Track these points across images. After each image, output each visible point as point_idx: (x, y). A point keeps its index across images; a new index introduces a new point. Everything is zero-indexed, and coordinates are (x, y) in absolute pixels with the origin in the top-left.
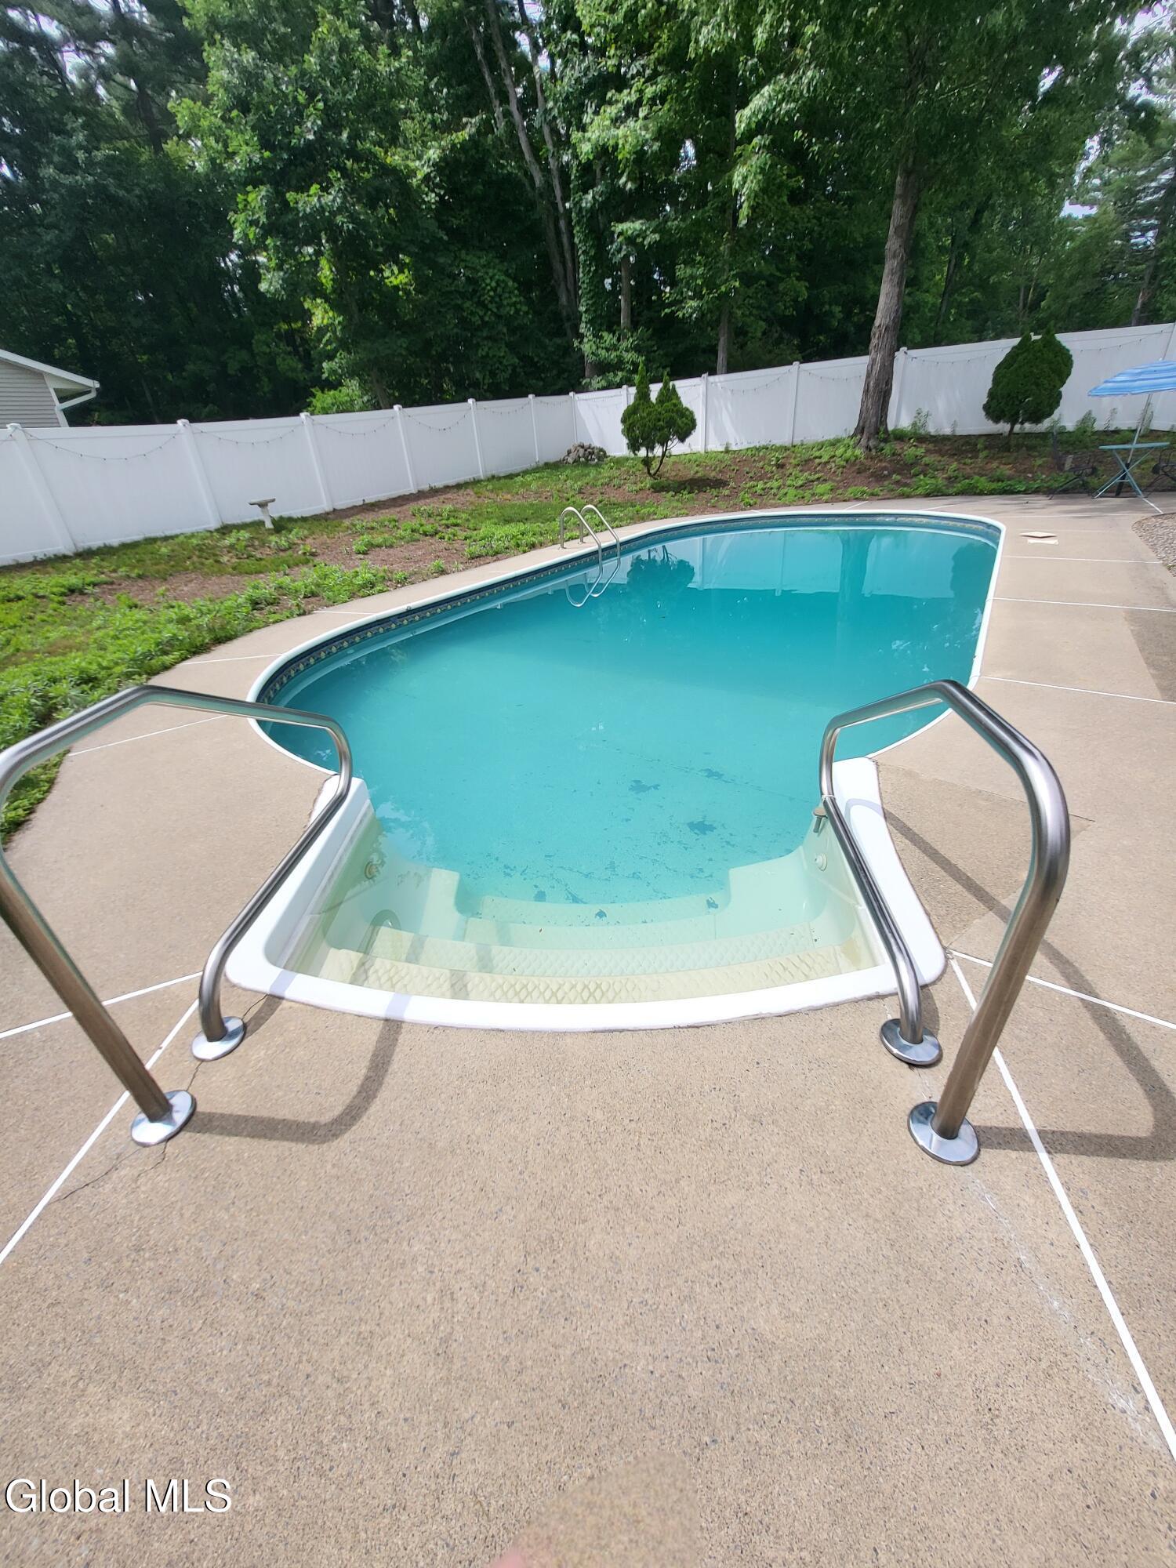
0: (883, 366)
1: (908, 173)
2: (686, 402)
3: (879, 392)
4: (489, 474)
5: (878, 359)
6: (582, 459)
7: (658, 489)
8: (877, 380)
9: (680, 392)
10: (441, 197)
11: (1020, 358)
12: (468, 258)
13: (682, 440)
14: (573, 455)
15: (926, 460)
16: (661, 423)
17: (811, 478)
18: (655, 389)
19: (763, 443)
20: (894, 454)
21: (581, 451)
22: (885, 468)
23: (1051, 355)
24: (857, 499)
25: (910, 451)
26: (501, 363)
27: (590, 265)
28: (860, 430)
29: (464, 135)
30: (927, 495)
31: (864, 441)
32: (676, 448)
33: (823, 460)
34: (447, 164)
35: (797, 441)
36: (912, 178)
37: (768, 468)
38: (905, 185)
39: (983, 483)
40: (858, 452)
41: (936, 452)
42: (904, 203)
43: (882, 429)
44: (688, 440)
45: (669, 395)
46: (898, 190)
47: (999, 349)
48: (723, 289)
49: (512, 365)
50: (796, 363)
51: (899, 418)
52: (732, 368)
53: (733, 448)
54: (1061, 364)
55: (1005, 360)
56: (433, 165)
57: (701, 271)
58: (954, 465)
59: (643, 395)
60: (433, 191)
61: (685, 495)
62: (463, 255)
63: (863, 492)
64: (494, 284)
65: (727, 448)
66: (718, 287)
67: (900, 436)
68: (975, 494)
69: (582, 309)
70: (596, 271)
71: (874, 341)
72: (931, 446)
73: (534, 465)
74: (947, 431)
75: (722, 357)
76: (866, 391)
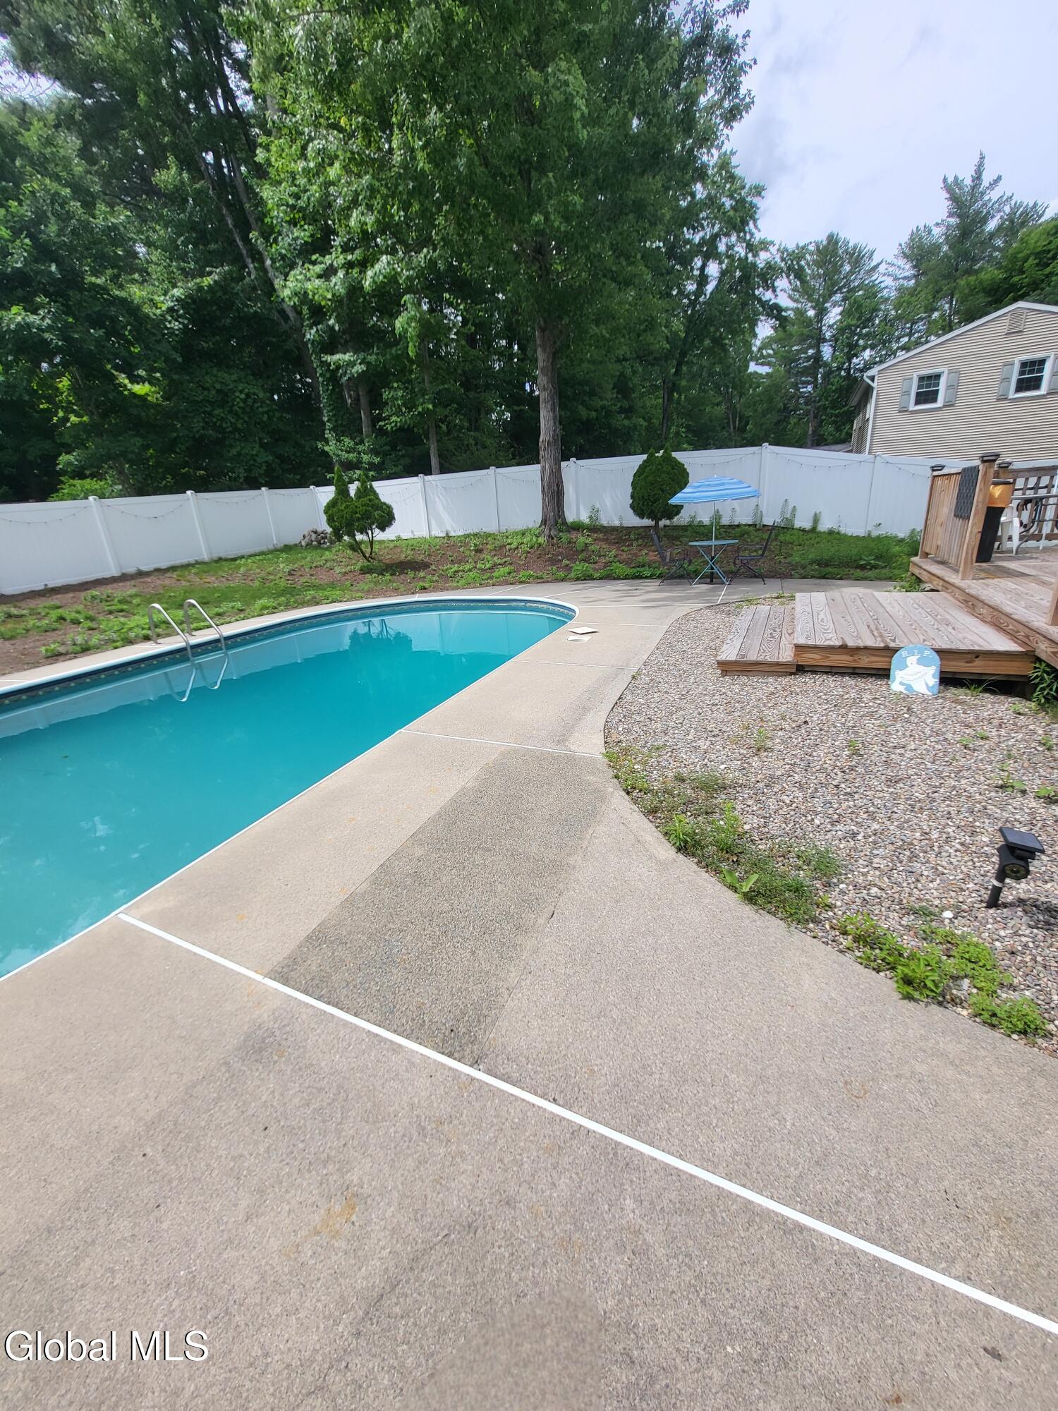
0: (552, 472)
1: (543, 330)
2: (384, 498)
3: (554, 493)
4: (215, 556)
5: (547, 466)
6: (315, 543)
7: (365, 571)
8: (549, 483)
9: (378, 490)
10: (185, 326)
11: (648, 468)
12: (219, 374)
13: (383, 529)
14: (307, 540)
15: (592, 548)
16: (358, 515)
17: (498, 562)
18: (353, 489)
19: (476, 531)
20: (570, 542)
21: (314, 536)
22: (561, 554)
23: (670, 468)
24: (521, 582)
25: (582, 539)
26: (255, 460)
27: (327, 385)
28: (544, 522)
29: (207, 281)
30: (578, 579)
31: (547, 532)
32: (379, 535)
33: (513, 546)
34: (194, 301)
35: (503, 529)
36: (547, 333)
37: (467, 553)
38: (543, 338)
39: (620, 568)
40: (541, 540)
41: (603, 540)
42: (544, 351)
43: (560, 521)
44: (388, 530)
45: (366, 492)
46: (538, 342)
47: (636, 461)
48: (420, 409)
49: (266, 462)
50: (492, 468)
51: (576, 511)
52: (444, 470)
53: (452, 534)
54: (680, 478)
55: (638, 471)
56: (177, 300)
57: (400, 393)
58: (613, 552)
59: (342, 492)
60: (177, 320)
61: (388, 577)
62: (215, 371)
63: (530, 576)
64: (243, 396)
65: (447, 534)
66: (415, 407)
67: (577, 527)
68: (614, 579)
69: (326, 419)
70: (333, 389)
71: (541, 453)
72: (601, 536)
73: (271, 547)
74: (617, 523)
75: (434, 462)
76: (543, 492)
